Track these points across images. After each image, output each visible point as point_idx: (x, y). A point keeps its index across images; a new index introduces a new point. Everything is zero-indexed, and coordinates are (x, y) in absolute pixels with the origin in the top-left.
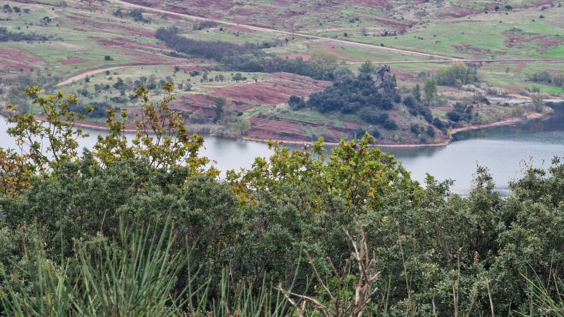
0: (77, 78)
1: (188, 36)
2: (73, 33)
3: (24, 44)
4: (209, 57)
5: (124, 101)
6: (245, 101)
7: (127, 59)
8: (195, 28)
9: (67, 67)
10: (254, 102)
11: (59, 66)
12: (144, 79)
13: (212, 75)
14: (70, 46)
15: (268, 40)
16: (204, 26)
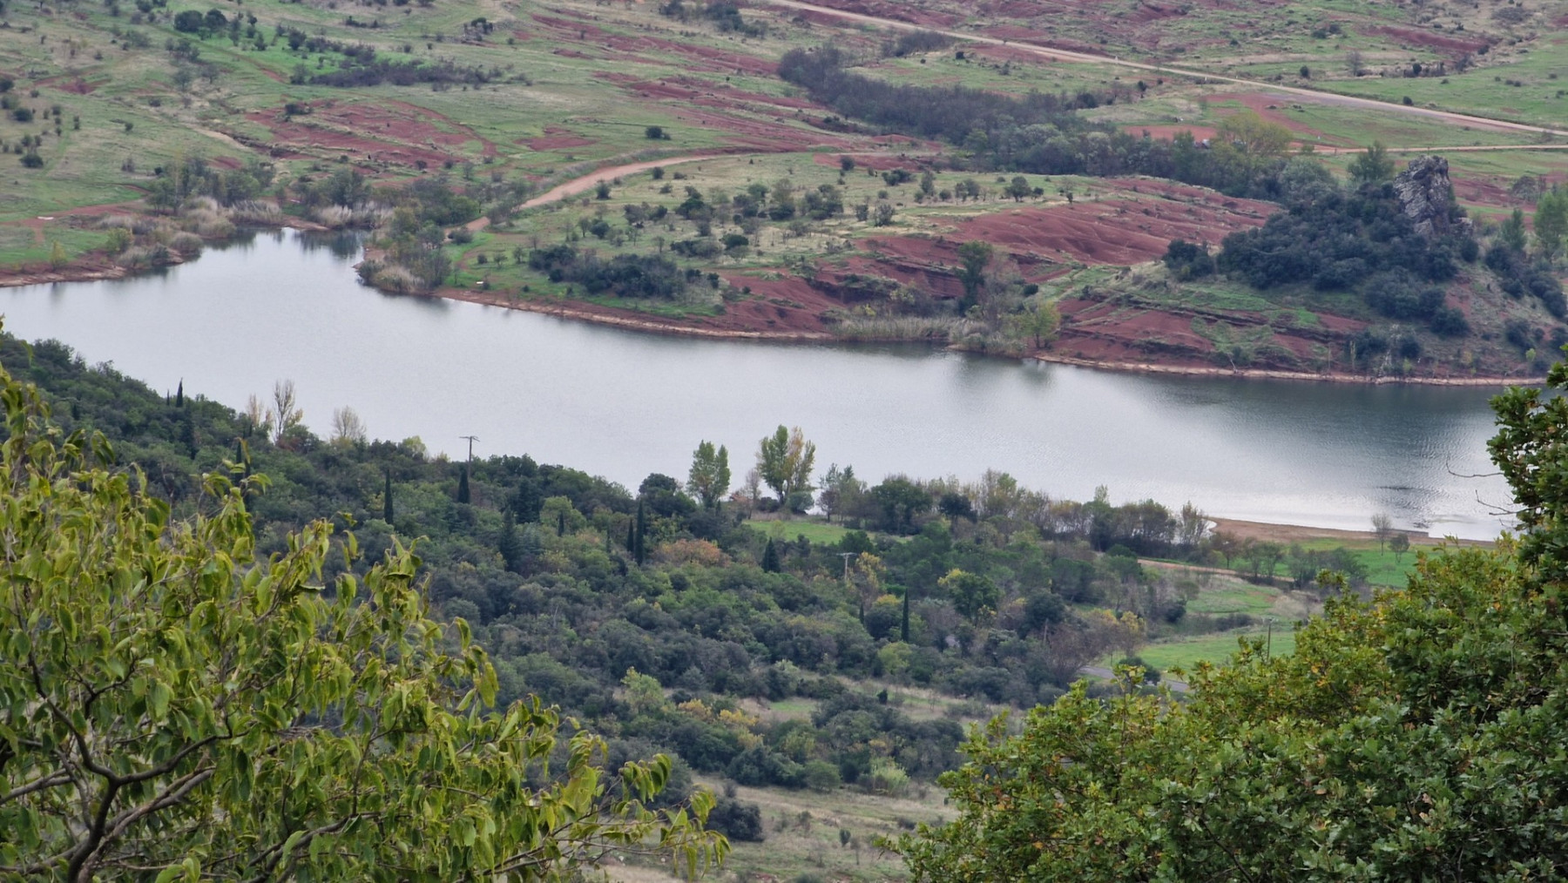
0: (574, 188)
1: (871, 74)
2: (555, 63)
3: (422, 93)
4: (932, 131)
5: (709, 253)
6: (1044, 253)
7: (707, 135)
8: (886, 52)
9: (546, 158)
10: (1068, 257)
11: (522, 155)
12: (759, 192)
13: (946, 181)
14: (548, 98)
15: (1092, 86)
16: (911, 45)
